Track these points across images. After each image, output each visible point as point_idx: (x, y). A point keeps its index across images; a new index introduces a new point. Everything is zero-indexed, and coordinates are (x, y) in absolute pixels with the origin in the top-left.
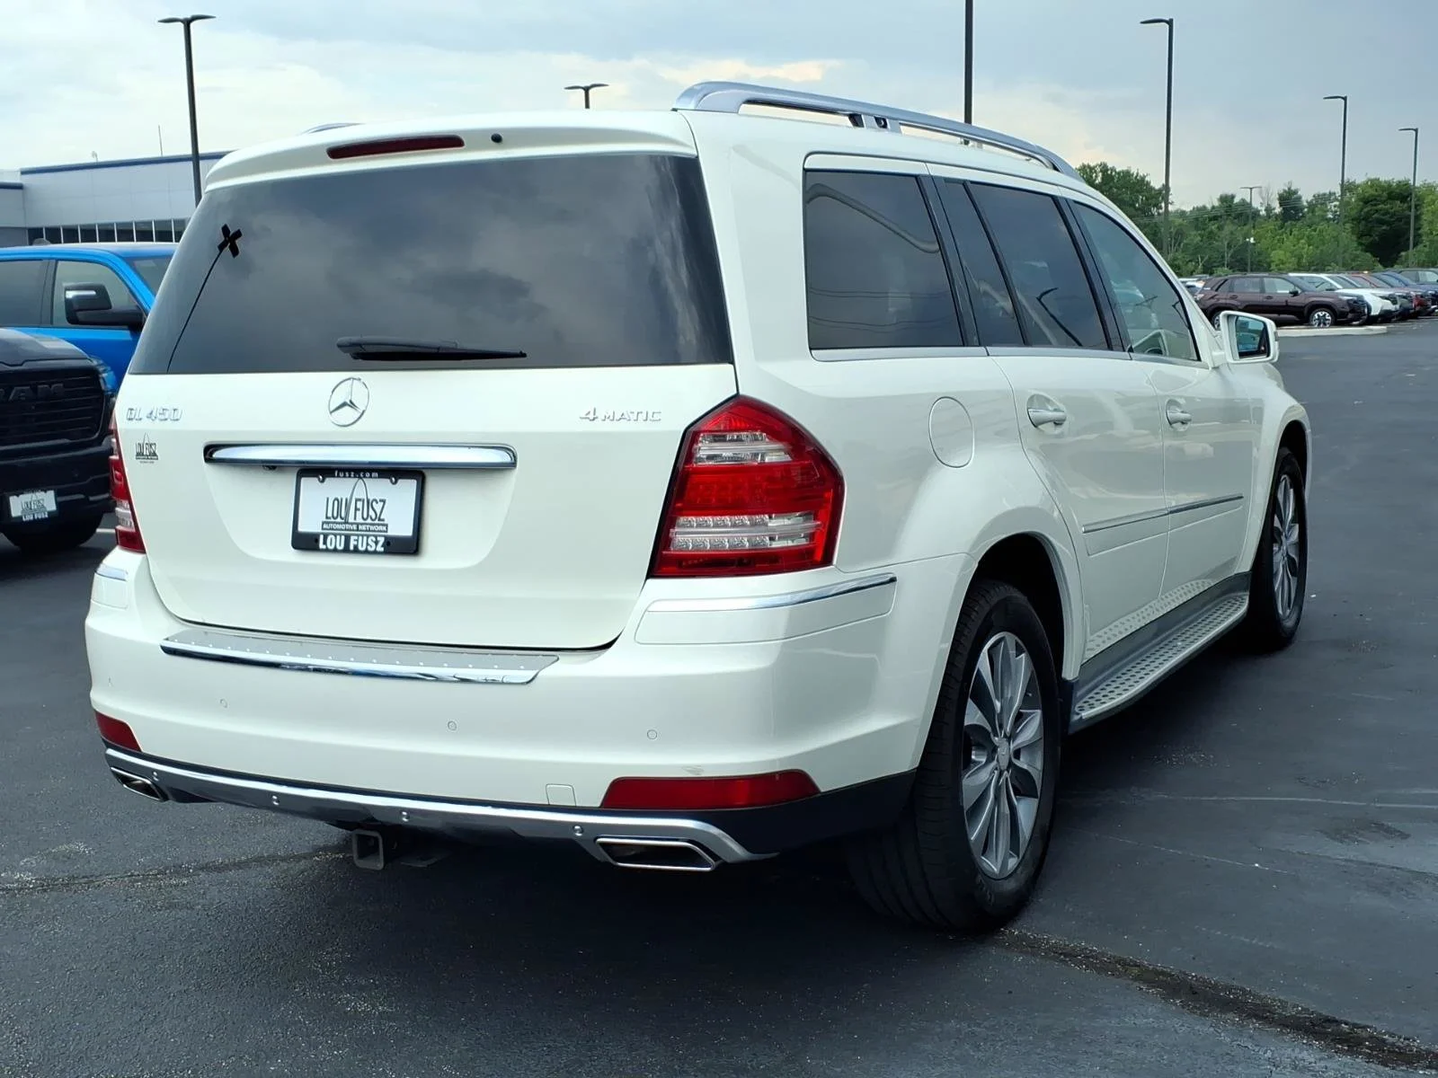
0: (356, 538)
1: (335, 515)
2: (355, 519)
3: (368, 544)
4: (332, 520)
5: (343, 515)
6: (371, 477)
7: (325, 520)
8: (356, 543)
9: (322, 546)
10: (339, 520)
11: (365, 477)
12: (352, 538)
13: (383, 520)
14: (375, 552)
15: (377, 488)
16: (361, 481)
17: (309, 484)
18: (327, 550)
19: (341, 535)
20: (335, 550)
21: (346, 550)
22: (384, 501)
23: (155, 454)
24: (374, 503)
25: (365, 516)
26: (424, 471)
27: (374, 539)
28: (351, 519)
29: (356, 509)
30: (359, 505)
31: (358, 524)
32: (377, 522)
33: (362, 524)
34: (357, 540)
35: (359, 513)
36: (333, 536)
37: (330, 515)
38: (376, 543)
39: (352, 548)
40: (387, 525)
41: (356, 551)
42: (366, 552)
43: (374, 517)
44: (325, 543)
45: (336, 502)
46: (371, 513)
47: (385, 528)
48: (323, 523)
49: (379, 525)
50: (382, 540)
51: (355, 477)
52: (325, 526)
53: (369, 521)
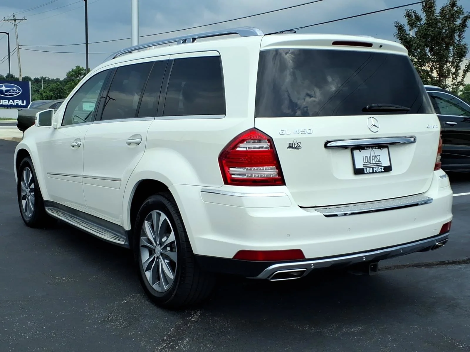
0: (375, 168)
1: (367, 162)
2: (373, 162)
3: (379, 170)
4: (366, 163)
5: (369, 161)
6: (376, 148)
7: (364, 164)
8: (375, 170)
9: (366, 172)
11: (374, 149)
12: (374, 168)
14: (382, 172)
15: (377, 152)
16: (372, 150)
17: (356, 152)
18: (367, 173)
19: (371, 168)
20: (370, 173)
21: (373, 172)
22: (380, 156)
23: (300, 146)
24: (377, 157)
25: (376, 161)
26: (388, 145)
29: (373, 159)
30: (373, 157)
32: (379, 162)
33: (375, 164)
36: (368, 169)
38: (381, 169)
39: (375, 171)
41: (376, 172)
42: (379, 172)
44: (366, 171)
45: (366, 158)
49: (380, 163)
50: (383, 168)
52: (364, 166)
53: (377, 162)
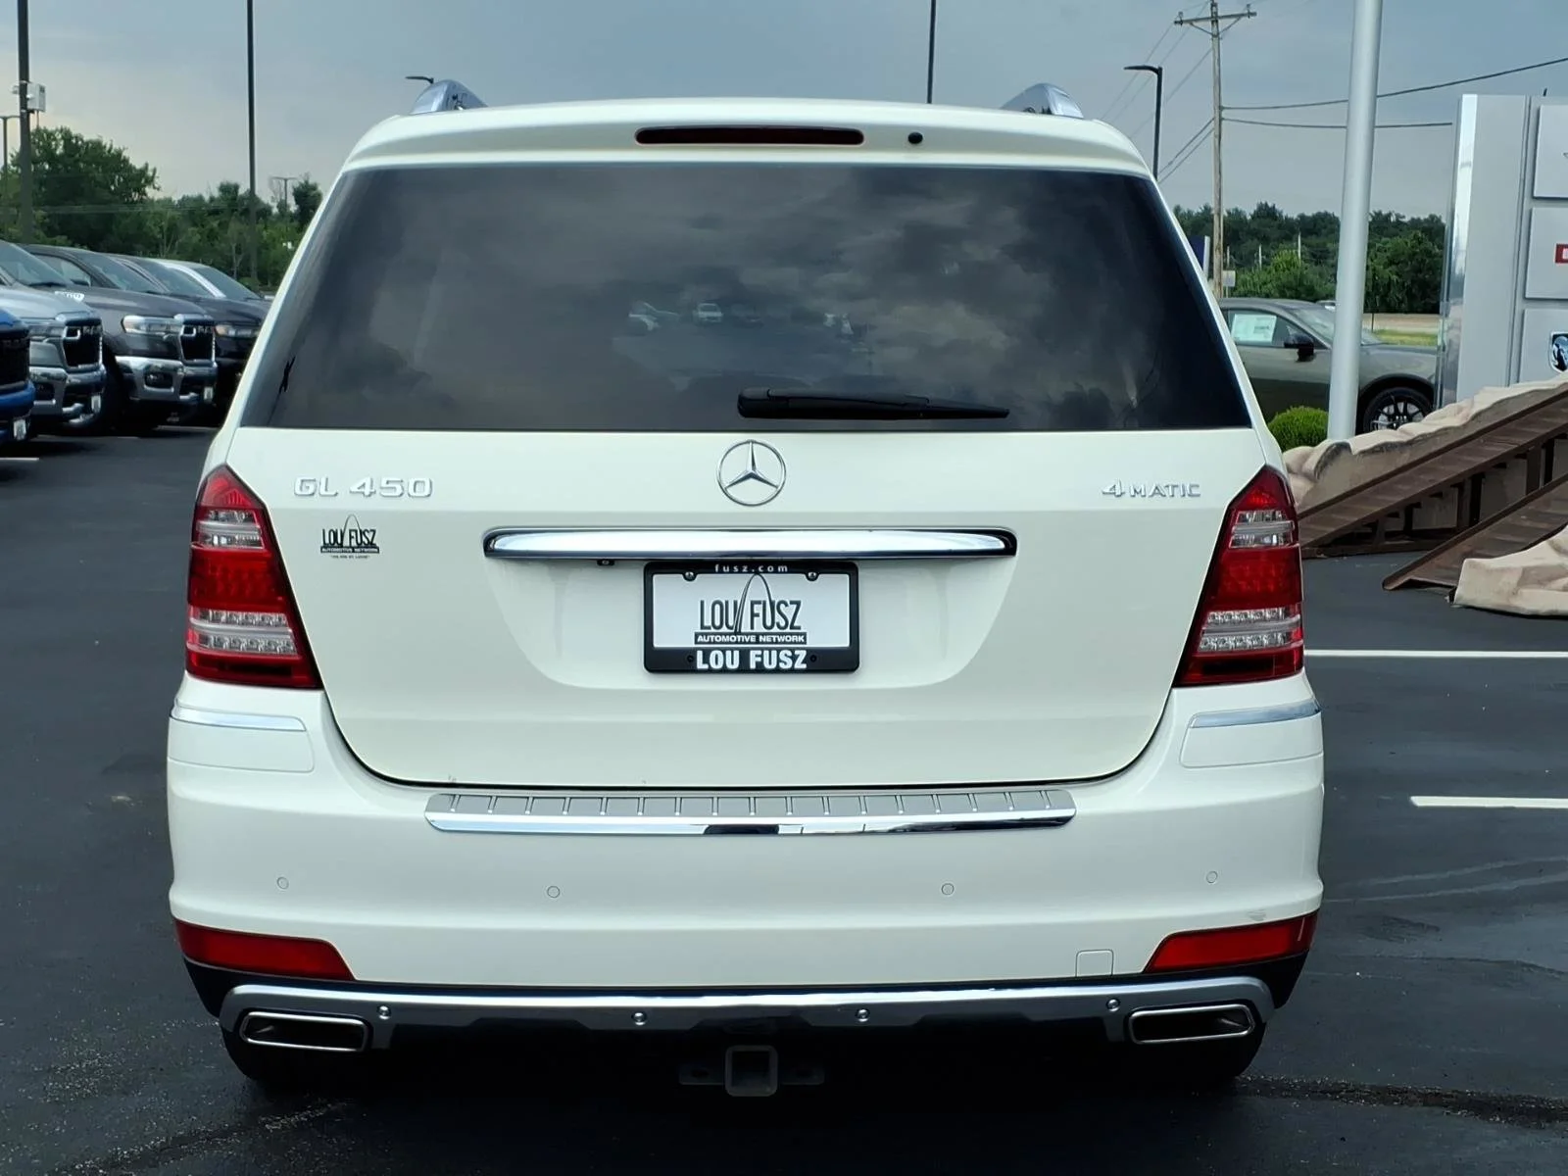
0: (759, 652)
1: (717, 623)
2: (752, 628)
3: (779, 661)
4: (713, 630)
5: (731, 623)
6: (776, 572)
7: (699, 630)
8: (759, 659)
9: (700, 665)
10: (724, 629)
11: (766, 572)
12: (752, 653)
13: (799, 628)
14: (792, 671)
15: (785, 586)
16: (758, 577)
17: (666, 585)
18: (710, 671)
19: (732, 650)
20: (724, 670)
21: (744, 669)
22: (798, 604)
23: (371, 545)
24: (782, 606)
25: (769, 624)
26: (857, 563)
27: (789, 653)
28: (745, 628)
29: (753, 615)
30: (758, 609)
31: (757, 635)
32: (788, 630)
33: (763, 634)
34: (762, 656)
35: (758, 621)
36: (720, 653)
37: (708, 622)
38: (794, 658)
39: (753, 666)
40: (804, 634)
41: (760, 669)
42: (778, 671)
43: (783, 624)
44: (706, 660)
45: (717, 607)
46: (778, 618)
47: (801, 638)
48: (697, 635)
49: (791, 634)
50: (802, 654)
51: (749, 572)
52: (700, 639)
53: (775, 629)
